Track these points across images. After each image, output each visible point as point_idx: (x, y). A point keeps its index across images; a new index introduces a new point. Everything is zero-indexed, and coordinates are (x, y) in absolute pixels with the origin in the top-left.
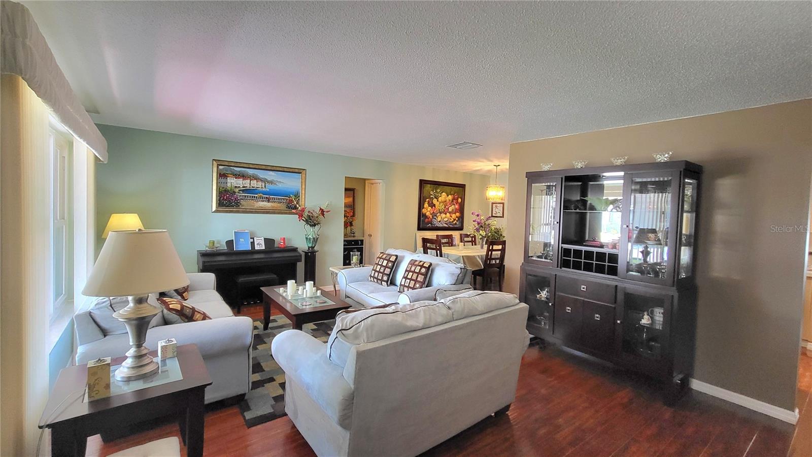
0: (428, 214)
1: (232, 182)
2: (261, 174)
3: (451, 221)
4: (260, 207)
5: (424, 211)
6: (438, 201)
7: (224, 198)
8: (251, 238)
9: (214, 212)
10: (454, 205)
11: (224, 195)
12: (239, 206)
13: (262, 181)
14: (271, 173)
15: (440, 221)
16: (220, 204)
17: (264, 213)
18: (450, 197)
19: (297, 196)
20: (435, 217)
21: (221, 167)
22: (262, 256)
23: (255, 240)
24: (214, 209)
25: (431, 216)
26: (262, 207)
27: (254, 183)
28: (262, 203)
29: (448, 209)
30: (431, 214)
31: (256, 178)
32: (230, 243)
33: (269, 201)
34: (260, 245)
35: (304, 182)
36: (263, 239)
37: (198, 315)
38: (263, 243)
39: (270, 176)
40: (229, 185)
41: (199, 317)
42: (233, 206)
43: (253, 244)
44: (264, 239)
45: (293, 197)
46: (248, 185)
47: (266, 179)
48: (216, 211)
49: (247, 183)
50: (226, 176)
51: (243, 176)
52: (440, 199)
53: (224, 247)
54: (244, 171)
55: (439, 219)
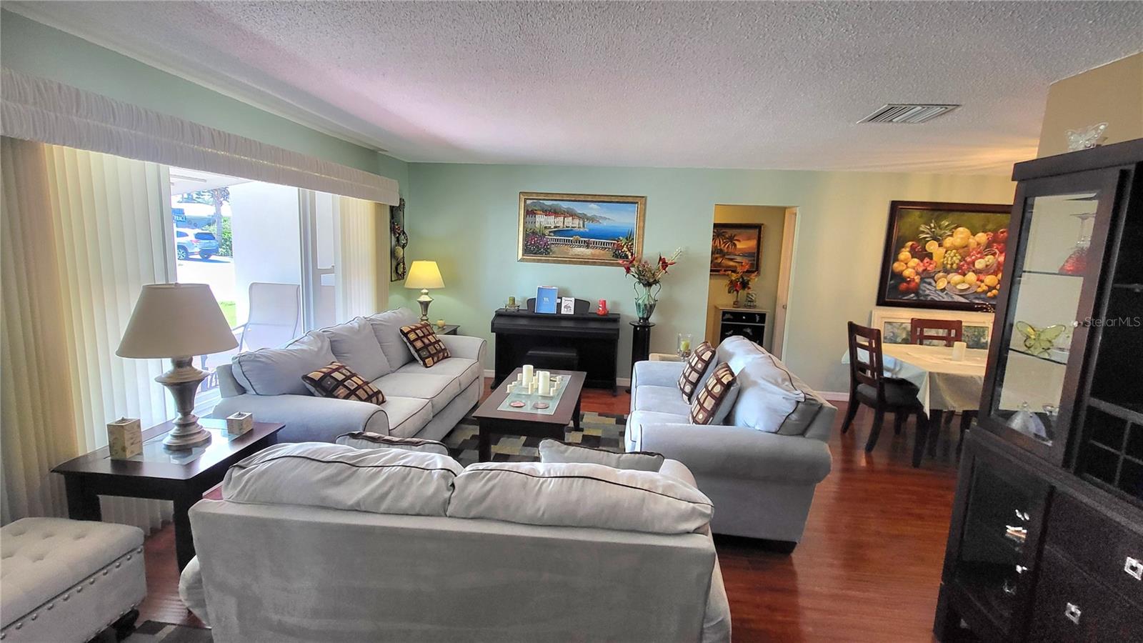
0: (908, 273)
1: (542, 221)
2: (578, 208)
3: (979, 290)
4: (576, 255)
5: (897, 266)
6: (940, 245)
7: (531, 243)
8: (558, 298)
9: (520, 261)
10: (994, 254)
11: (532, 240)
12: (549, 253)
13: (579, 218)
14: (593, 205)
15: (943, 290)
16: (527, 251)
17: (581, 263)
18: (982, 237)
19: (629, 237)
20: (931, 280)
21: (528, 202)
22: (570, 324)
23: (563, 301)
24: (520, 256)
25: (917, 279)
26: (578, 255)
27: (569, 222)
28: (579, 249)
29: (973, 263)
30: (917, 273)
31: (572, 215)
32: (531, 302)
33: (588, 247)
34: (568, 308)
35: (642, 217)
36: (573, 301)
37: (342, 390)
38: (572, 305)
39: (592, 209)
40: (537, 225)
41: (342, 393)
42: (541, 253)
43: (559, 305)
44: (575, 300)
45: (624, 241)
46: (561, 224)
47: (585, 215)
48: (522, 260)
49: (558, 222)
50: (535, 214)
51: (555, 212)
52: (948, 242)
53: (524, 307)
54: (557, 205)
55: (942, 284)
